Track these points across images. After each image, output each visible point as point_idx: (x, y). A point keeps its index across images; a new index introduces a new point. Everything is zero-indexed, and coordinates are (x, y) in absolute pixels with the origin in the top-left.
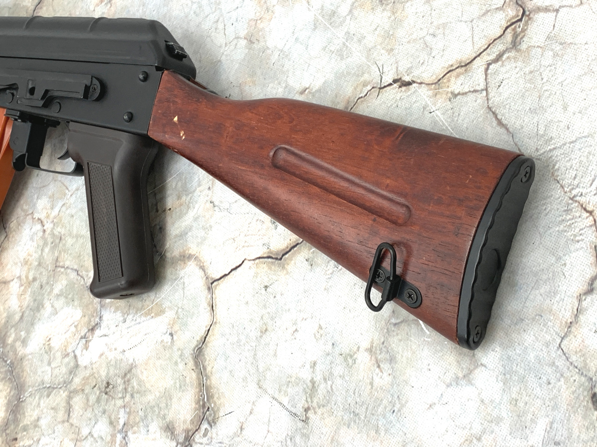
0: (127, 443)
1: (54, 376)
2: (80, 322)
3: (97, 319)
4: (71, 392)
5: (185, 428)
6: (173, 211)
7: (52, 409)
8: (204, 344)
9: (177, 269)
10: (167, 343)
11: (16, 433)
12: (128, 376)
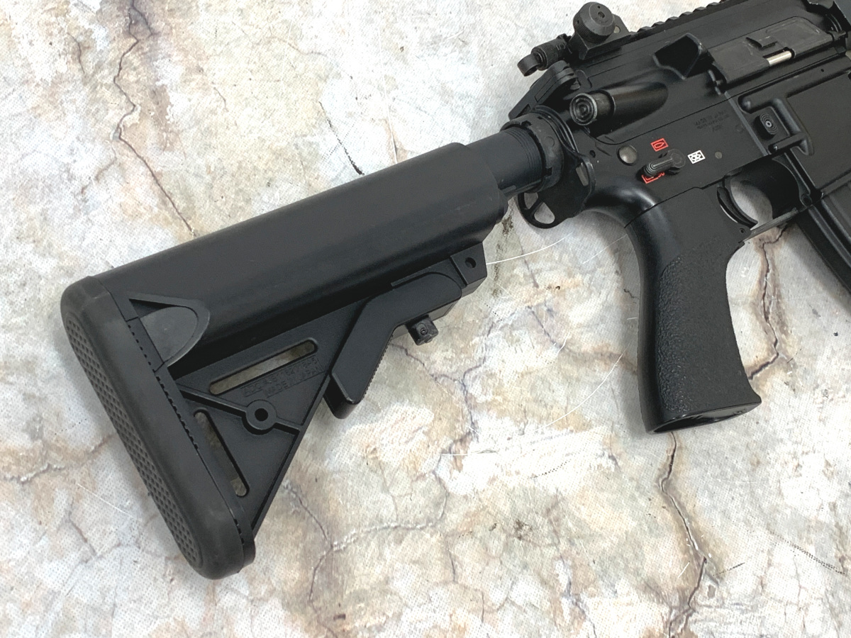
0: (583, 612)
1: (401, 509)
2: (433, 427)
3: (468, 426)
4: (446, 536)
5: (675, 586)
6: (564, 291)
7: (415, 562)
8: (672, 473)
9: (595, 371)
10: (609, 468)
11: (340, 605)
12: (554, 513)
